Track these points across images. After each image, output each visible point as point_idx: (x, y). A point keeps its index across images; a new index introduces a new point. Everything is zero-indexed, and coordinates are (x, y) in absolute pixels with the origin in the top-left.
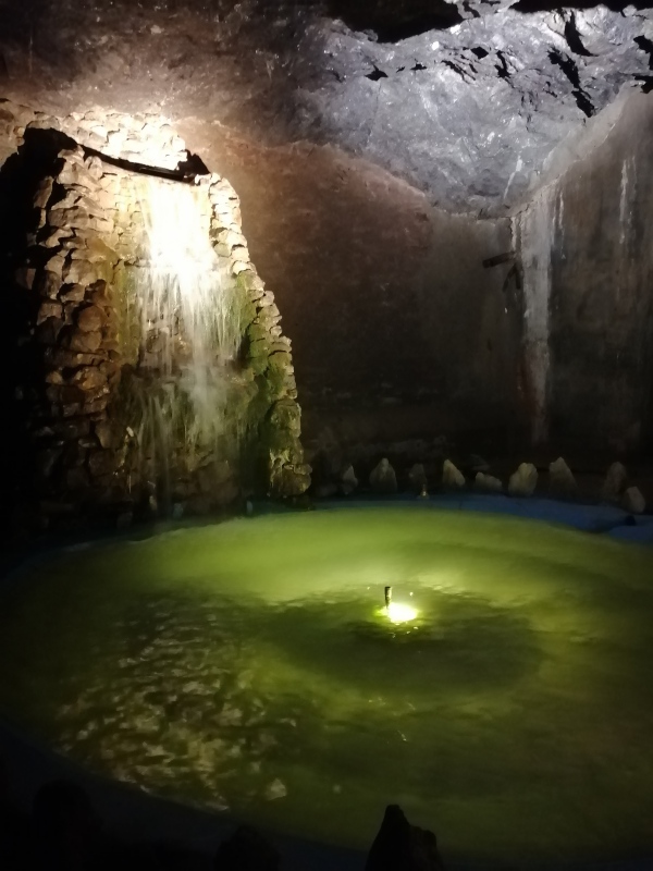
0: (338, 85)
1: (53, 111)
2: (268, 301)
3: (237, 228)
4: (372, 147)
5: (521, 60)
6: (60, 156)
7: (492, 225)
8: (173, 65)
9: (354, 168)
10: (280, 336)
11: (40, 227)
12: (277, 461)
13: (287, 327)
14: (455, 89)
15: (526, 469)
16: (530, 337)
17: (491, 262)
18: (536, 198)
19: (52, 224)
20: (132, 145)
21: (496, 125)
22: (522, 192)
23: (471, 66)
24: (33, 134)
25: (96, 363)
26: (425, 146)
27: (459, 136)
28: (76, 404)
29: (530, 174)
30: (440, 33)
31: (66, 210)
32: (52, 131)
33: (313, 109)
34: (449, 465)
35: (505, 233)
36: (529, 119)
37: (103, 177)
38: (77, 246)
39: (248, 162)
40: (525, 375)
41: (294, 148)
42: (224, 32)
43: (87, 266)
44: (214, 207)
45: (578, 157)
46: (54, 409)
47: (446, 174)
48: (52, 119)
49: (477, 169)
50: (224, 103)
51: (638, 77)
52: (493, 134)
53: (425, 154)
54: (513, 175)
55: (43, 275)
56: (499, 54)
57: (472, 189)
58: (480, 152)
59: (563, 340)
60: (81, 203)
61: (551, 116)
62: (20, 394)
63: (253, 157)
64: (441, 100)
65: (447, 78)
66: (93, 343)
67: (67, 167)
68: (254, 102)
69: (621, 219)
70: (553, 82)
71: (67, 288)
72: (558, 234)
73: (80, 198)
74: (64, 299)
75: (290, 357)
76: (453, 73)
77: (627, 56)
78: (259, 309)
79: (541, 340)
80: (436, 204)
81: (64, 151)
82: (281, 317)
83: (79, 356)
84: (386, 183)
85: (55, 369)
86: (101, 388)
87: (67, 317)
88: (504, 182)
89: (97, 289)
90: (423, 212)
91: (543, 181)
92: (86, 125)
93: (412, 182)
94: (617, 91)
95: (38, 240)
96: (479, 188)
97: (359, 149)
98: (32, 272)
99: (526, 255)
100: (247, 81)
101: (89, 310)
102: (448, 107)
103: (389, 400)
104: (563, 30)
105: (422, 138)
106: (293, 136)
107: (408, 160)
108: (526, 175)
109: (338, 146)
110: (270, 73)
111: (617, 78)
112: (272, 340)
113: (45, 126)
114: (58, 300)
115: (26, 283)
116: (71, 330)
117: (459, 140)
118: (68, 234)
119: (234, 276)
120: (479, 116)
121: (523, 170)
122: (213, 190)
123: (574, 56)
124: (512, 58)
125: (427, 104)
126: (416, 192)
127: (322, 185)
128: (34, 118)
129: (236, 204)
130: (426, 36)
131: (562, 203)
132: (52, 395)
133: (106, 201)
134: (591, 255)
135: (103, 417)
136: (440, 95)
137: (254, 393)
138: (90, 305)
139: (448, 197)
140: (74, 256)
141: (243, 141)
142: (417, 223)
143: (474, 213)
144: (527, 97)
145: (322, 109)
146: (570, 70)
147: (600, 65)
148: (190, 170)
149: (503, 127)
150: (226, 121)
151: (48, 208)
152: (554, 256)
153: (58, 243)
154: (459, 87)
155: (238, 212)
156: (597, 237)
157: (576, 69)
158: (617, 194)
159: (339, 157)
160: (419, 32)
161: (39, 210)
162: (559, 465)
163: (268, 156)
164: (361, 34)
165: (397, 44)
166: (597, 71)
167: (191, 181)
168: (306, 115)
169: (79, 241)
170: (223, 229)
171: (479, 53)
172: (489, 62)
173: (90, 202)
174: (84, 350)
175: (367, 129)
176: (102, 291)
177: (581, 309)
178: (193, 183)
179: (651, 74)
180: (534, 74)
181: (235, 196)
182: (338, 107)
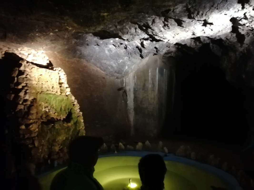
0: (87, 46)
1: (13, 48)
2: (76, 103)
3: (66, 82)
4: (93, 61)
5: (131, 47)
6: (20, 62)
7: (119, 80)
8: (51, 40)
9: (88, 65)
10: (80, 112)
11: (15, 82)
13: (81, 109)
14: (114, 50)
15: (140, 144)
16: (129, 108)
17: (120, 89)
18: (130, 75)
19: (19, 82)
20: (34, 58)
21: (123, 59)
22: (127, 73)
23: (118, 46)
24: (7, 54)
25: (35, 122)
26: (105, 61)
27: (113, 60)
28: (28, 135)
29: (129, 70)
30: (113, 39)
31: (23, 78)
32: (13, 53)
33: (80, 51)
34: (121, 144)
35: (122, 82)
36: (129, 58)
37: (32, 68)
38: (28, 88)
40: (128, 117)
41: (74, 60)
42: (67, 36)
43: (32, 94)
44: (60, 77)
45: (139, 67)
46: (21, 136)
47: (110, 68)
48: (13, 50)
49: (117, 68)
50: (59, 49)
51: (153, 53)
52: (121, 60)
53: (105, 63)
54: (125, 70)
55: (17, 97)
56: (126, 45)
57: (116, 72)
58: (118, 64)
59: (138, 109)
60: (28, 76)
61: (134, 58)
62: (7, 132)
63: (64, 62)
64: (110, 52)
65: (112, 47)
66: (34, 117)
67: (23, 66)
68: (67, 49)
69: (150, 82)
70: (136, 51)
71: (26, 101)
72: (135, 84)
73: (27, 75)
74: (24, 104)
75: (82, 117)
76: (113, 46)
77: (152, 50)
78: (74, 105)
79: (132, 109)
80: (107, 75)
81: (21, 61)
82: (79, 107)
83: (31, 121)
84: (95, 69)
85: (22, 124)
86: (36, 129)
87: (26, 109)
88: (123, 71)
89: (35, 101)
90: (104, 77)
91: (132, 71)
92: (22, 52)
93: (101, 69)
94: (149, 55)
95: (15, 86)
96: (117, 72)
97: (90, 61)
98: (13, 95)
99: (127, 88)
100: (67, 44)
101: (33, 107)
102: (112, 53)
103: (98, 126)
104: (140, 43)
105: (105, 59)
106: (74, 57)
107: (101, 64)
108: (128, 70)
109: (85, 60)
110: (73, 43)
111: (149, 53)
112: (77, 113)
113: (11, 52)
114: (22, 104)
115: (10, 98)
116: (28, 113)
117: (113, 61)
118: (25, 85)
119: (67, 96)
120: (117, 56)
121: (127, 69)
122: (59, 72)
123: (142, 48)
124: (128, 46)
125: (107, 52)
126: (102, 72)
127: (81, 69)
128: (7, 49)
129: (66, 76)
130: (110, 39)
131: (136, 77)
132: (21, 132)
133: (33, 75)
134: (143, 89)
135: (36, 138)
136: (110, 50)
137: (74, 128)
138: (33, 105)
139: (110, 73)
140: (27, 91)
141: (62, 57)
142: (103, 80)
143: (115, 77)
144: (129, 53)
145: (83, 51)
146: (140, 50)
147: (147, 50)
148: (49, 66)
150: (58, 52)
151: (17, 77)
152: (134, 89)
153: (21, 87)
154: (115, 49)
155: (66, 78)
156: (144, 85)
157: (142, 50)
158: (148, 76)
159: (85, 63)
160: (109, 38)
161: (14, 77)
162: (147, 143)
163: (68, 61)
164: (96, 37)
165: (104, 40)
166: (146, 51)
167: (52, 69)
168: (78, 52)
169: (28, 87)
170: (63, 83)
171: (121, 44)
172: (123, 46)
173: (30, 76)
174: (32, 118)
175: (92, 56)
176: (36, 101)
177: (141, 102)
178: (53, 70)
179: (156, 53)
180: (132, 50)
181: (65, 74)
182: (86, 51)
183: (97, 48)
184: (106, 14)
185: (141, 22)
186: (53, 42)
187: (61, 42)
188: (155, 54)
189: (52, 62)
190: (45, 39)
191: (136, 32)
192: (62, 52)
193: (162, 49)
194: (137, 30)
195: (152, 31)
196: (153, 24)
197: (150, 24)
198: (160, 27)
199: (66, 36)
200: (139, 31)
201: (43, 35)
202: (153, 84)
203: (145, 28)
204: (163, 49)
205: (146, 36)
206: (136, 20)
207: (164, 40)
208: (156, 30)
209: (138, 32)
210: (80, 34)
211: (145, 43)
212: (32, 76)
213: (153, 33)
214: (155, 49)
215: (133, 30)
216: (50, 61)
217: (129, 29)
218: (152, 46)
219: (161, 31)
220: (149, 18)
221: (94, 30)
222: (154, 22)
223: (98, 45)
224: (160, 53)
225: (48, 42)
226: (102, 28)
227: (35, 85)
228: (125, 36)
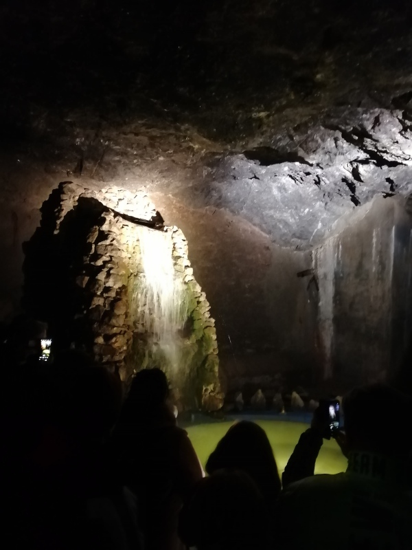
0: (234, 181)
1: (93, 188)
2: (203, 298)
3: (186, 256)
4: (244, 211)
5: (328, 180)
6: (103, 215)
7: (302, 254)
8: (161, 172)
9: (234, 221)
10: (210, 317)
11: (91, 253)
12: (206, 390)
13: (213, 313)
14: (291, 187)
16: (322, 317)
17: (302, 274)
18: (327, 242)
19: (99, 253)
20: (130, 207)
21: (310, 206)
22: (320, 239)
23: (301, 178)
24: (82, 200)
25: (122, 332)
26: (272, 212)
27: (290, 209)
28: (109, 356)
29: (325, 231)
30: (289, 164)
31: (106, 246)
32: (92, 198)
33: (219, 191)
34: (295, 395)
35: (309, 258)
36: (326, 204)
37: (123, 227)
38: (113, 266)
39: (183, 217)
40: (319, 339)
41: (206, 210)
42: (192, 160)
43: (119, 278)
44: (174, 244)
45: (349, 224)
46: (97, 358)
47: (281, 227)
48: (92, 192)
49: (298, 226)
50: (177, 187)
51: (383, 192)
52: (307, 210)
53: (272, 216)
54: (316, 230)
55: (94, 281)
56: (317, 176)
57: (294, 235)
58: (300, 218)
59: (343, 320)
60: (114, 242)
61: (338, 203)
63: (186, 214)
64: (283, 191)
65: (287, 181)
66: (121, 321)
67: (107, 222)
68: (192, 188)
69: (373, 259)
70: (341, 190)
71: (107, 289)
72: (338, 263)
73: (114, 239)
74: (105, 295)
75: (215, 329)
76: (290, 179)
77: (380, 185)
78: (199, 302)
79: (328, 319)
80: (274, 241)
81: (104, 213)
82: (210, 307)
83: (115, 329)
84: (249, 229)
85: (99, 335)
86: (122, 346)
87: (107, 306)
88: (311, 233)
89: (123, 290)
90: (267, 245)
91: (331, 234)
92: (108, 196)
93: (263, 230)
94: (372, 197)
95: (91, 261)
96: (298, 235)
97: (238, 212)
98: (87, 278)
99: (320, 272)
100: (192, 178)
101: (120, 303)
102: (286, 194)
103: (249, 351)
104: (351, 170)
105: (271, 208)
106: (207, 204)
107: (262, 218)
108: (323, 231)
109: (228, 209)
110: (204, 176)
111: (373, 192)
112: (205, 320)
113: (89, 196)
114: (102, 295)
115: (82, 284)
116: (110, 314)
117: (289, 211)
118: (108, 259)
119: (185, 283)
120: (301, 200)
121: (321, 228)
122: (174, 235)
123: (355, 182)
124: (324, 178)
125: (275, 192)
126: (264, 234)
127: (219, 230)
128: (84, 191)
129: (186, 243)
130: (283, 164)
131: (341, 247)
132: (96, 349)
133: (123, 240)
134: (357, 276)
135: (123, 364)
136: (282, 188)
137: (196, 350)
138: (120, 299)
139: (281, 238)
140: (112, 272)
141: (182, 205)
142: (265, 252)
143: (294, 247)
144: (326, 194)
145: (224, 192)
146: (352, 187)
147: (367, 186)
148: (156, 223)
149: (313, 207)
150: (175, 195)
151: (96, 243)
152: (336, 274)
153: (102, 264)
154: (293, 186)
155: (187, 247)
156: (360, 266)
157: (355, 187)
158: (370, 245)
159: (227, 215)
160: (280, 162)
161: (90, 244)
163: (193, 213)
164: (252, 161)
165: (268, 167)
166: (365, 188)
167: (161, 228)
168: (215, 194)
169: (114, 263)
170: (179, 257)
171: (308, 174)
172: (311, 178)
173: (118, 241)
174: (117, 325)
175: (244, 202)
176: (126, 292)
177: (351, 305)
178: (163, 230)
179: (390, 192)
180: (333, 186)
181: (185, 239)
182: (231, 190)
183: (254, 184)
184: (262, 114)
185: (347, 124)
186: (165, 174)
187: (180, 173)
188: (388, 195)
189: (162, 215)
190: (150, 170)
191: (336, 146)
192: (182, 194)
193: (405, 183)
194: (338, 142)
195: (374, 143)
196: (377, 128)
197: (369, 127)
198: (394, 133)
199: (189, 162)
200: (344, 144)
201: (146, 162)
202: (382, 265)
203: (358, 137)
204: (408, 183)
205: (362, 155)
206: (334, 121)
207: (404, 162)
208: (385, 140)
209: (342, 147)
210: (217, 157)
211: (362, 169)
212: (122, 242)
213: (376, 148)
214: (387, 183)
215: (330, 143)
216: (158, 213)
217: (320, 141)
218: (378, 176)
219: (397, 142)
220: (364, 116)
221: (243, 146)
222: (377, 122)
223: (255, 177)
224: (400, 192)
225: (155, 175)
226: (261, 143)
227: (126, 261)
228: (311, 156)
